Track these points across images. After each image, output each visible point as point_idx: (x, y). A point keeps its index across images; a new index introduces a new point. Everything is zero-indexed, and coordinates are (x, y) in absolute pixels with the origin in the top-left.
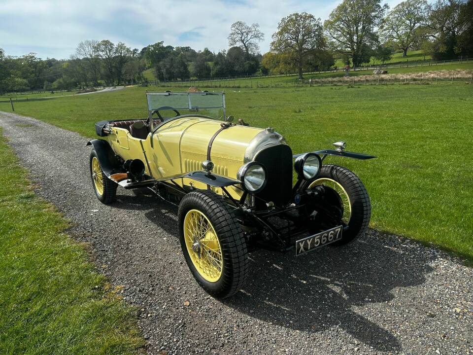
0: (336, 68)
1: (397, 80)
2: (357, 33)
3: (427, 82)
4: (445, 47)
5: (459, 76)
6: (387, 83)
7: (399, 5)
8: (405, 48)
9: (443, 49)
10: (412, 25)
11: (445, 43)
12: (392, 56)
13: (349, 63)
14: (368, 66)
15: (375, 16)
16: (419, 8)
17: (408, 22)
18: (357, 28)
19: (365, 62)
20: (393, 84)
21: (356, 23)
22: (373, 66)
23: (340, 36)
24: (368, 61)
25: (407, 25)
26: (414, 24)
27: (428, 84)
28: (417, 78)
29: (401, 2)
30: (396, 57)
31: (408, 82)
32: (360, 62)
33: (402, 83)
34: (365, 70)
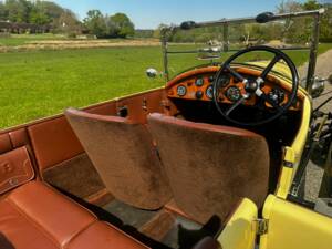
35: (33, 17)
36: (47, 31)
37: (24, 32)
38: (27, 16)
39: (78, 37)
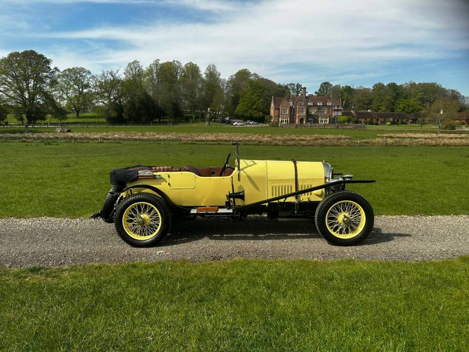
0: (7, 124)
1: (88, 139)
2: (28, 90)
3: (119, 141)
4: (116, 113)
5: (137, 137)
6: (83, 141)
7: (65, 70)
8: (77, 110)
9: (114, 114)
10: (81, 90)
11: (114, 109)
12: (68, 116)
13: (22, 119)
14: (47, 124)
15: (47, 76)
16: (85, 76)
17: (76, 87)
18: (28, 85)
19: (41, 120)
20: (88, 142)
21: (27, 79)
22: (51, 124)
23: (8, 90)
24: (44, 119)
25: (75, 89)
26: (82, 90)
27: (120, 143)
28: (106, 137)
29: (68, 68)
30: (71, 117)
31: (102, 140)
32: (35, 119)
33: (97, 141)
34: (45, 128)
35: (401, 104)
36: (414, 121)
37: (383, 123)
38: (393, 104)
39: (457, 129)
